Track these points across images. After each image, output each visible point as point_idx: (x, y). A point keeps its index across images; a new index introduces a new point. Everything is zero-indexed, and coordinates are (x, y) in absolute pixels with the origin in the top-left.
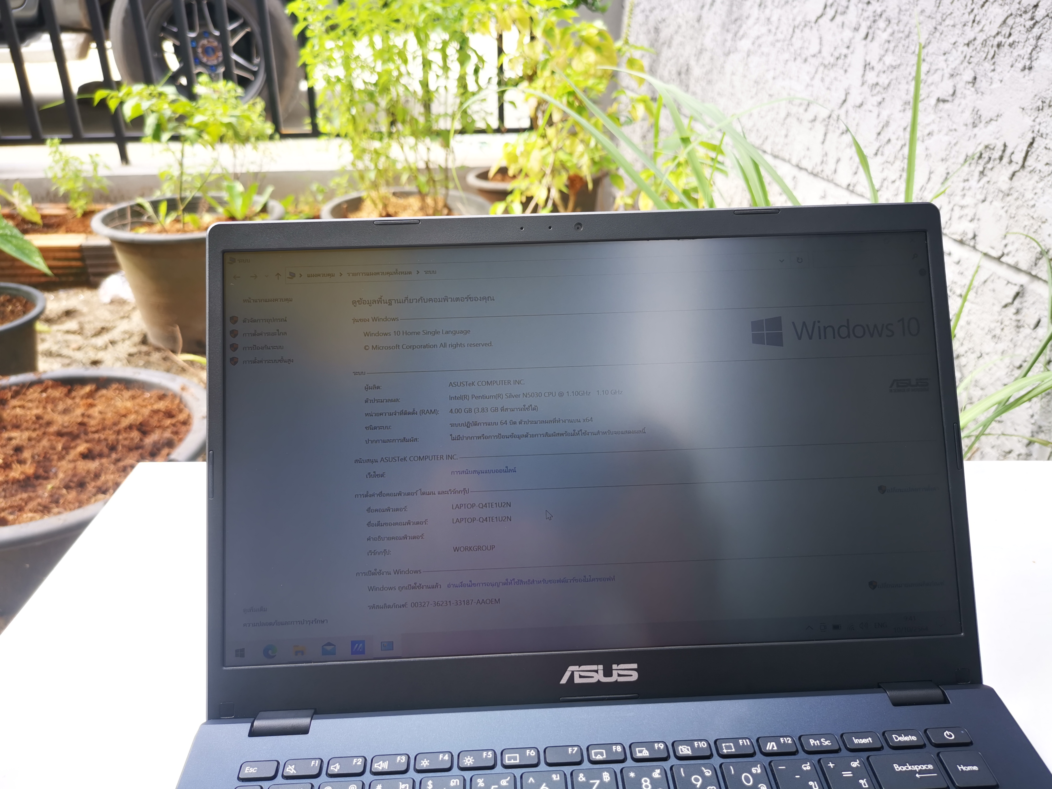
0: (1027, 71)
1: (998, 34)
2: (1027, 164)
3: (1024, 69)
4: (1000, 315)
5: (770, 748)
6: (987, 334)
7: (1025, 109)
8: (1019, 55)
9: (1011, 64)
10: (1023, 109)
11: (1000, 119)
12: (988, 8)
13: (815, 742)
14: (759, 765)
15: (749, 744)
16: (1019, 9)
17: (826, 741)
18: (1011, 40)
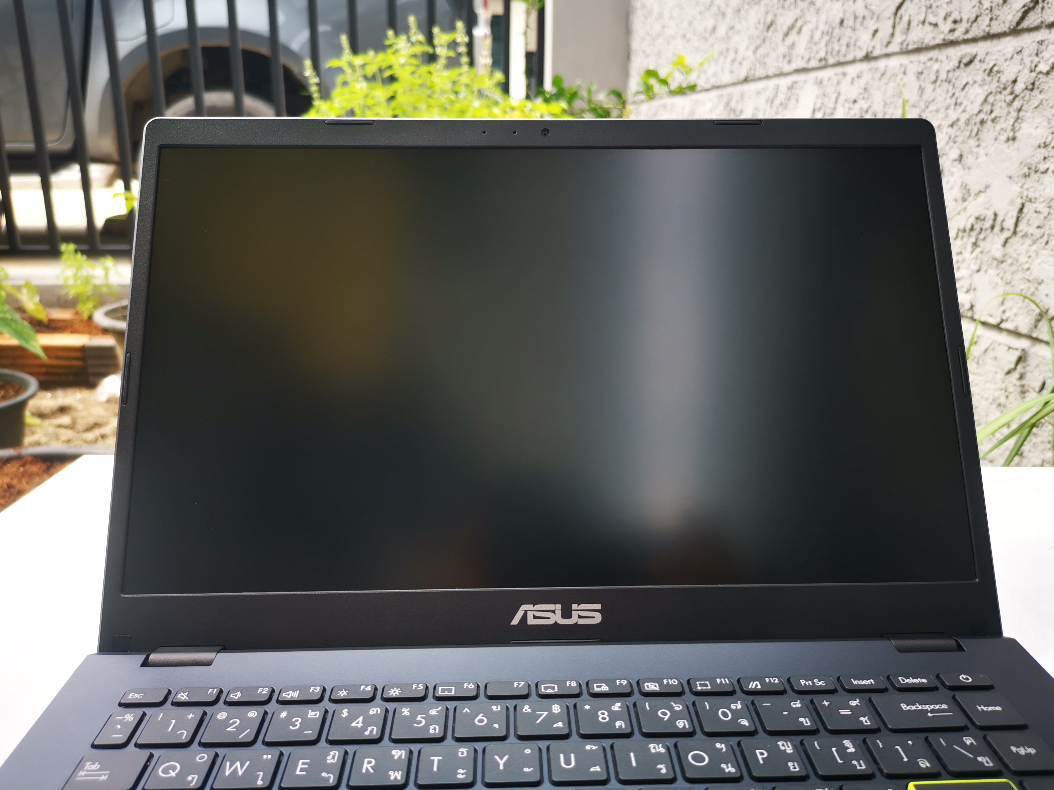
0: (1011, 142)
1: (980, 111)
2: (1019, 229)
3: (1008, 140)
4: (1003, 382)
5: (753, 687)
6: (991, 404)
7: (1012, 177)
8: (1002, 129)
9: (994, 137)
10: (1010, 177)
11: (988, 191)
12: (969, 90)
13: (807, 683)
14: (739, 702)
15: (728, 682)
16: (998, 87)
17: (819, 681)
18: (993, 116)
